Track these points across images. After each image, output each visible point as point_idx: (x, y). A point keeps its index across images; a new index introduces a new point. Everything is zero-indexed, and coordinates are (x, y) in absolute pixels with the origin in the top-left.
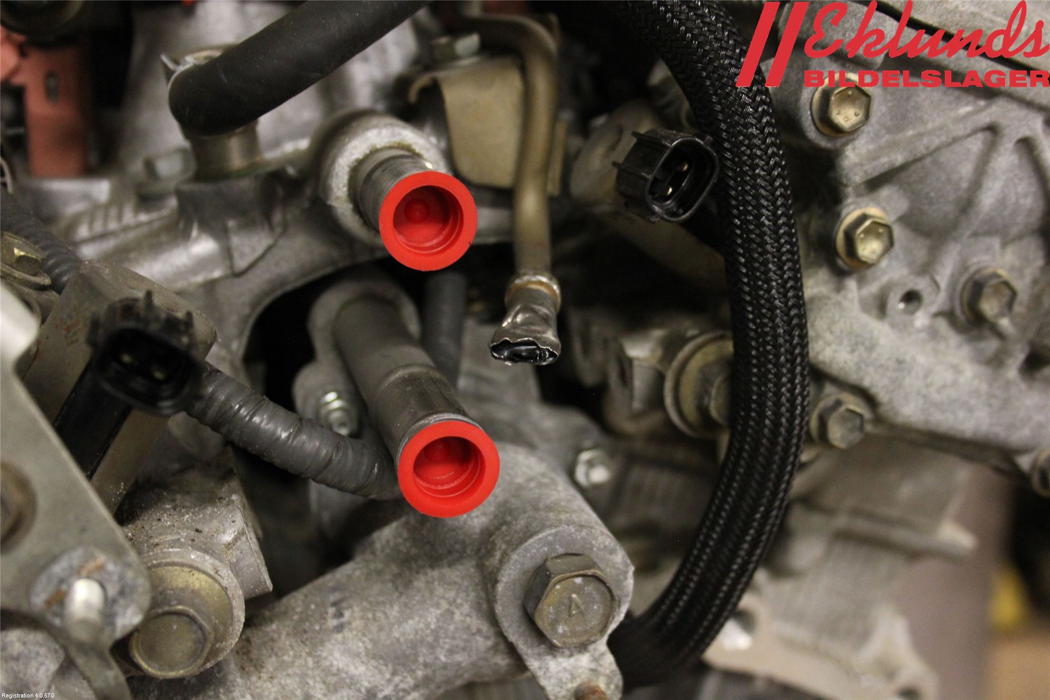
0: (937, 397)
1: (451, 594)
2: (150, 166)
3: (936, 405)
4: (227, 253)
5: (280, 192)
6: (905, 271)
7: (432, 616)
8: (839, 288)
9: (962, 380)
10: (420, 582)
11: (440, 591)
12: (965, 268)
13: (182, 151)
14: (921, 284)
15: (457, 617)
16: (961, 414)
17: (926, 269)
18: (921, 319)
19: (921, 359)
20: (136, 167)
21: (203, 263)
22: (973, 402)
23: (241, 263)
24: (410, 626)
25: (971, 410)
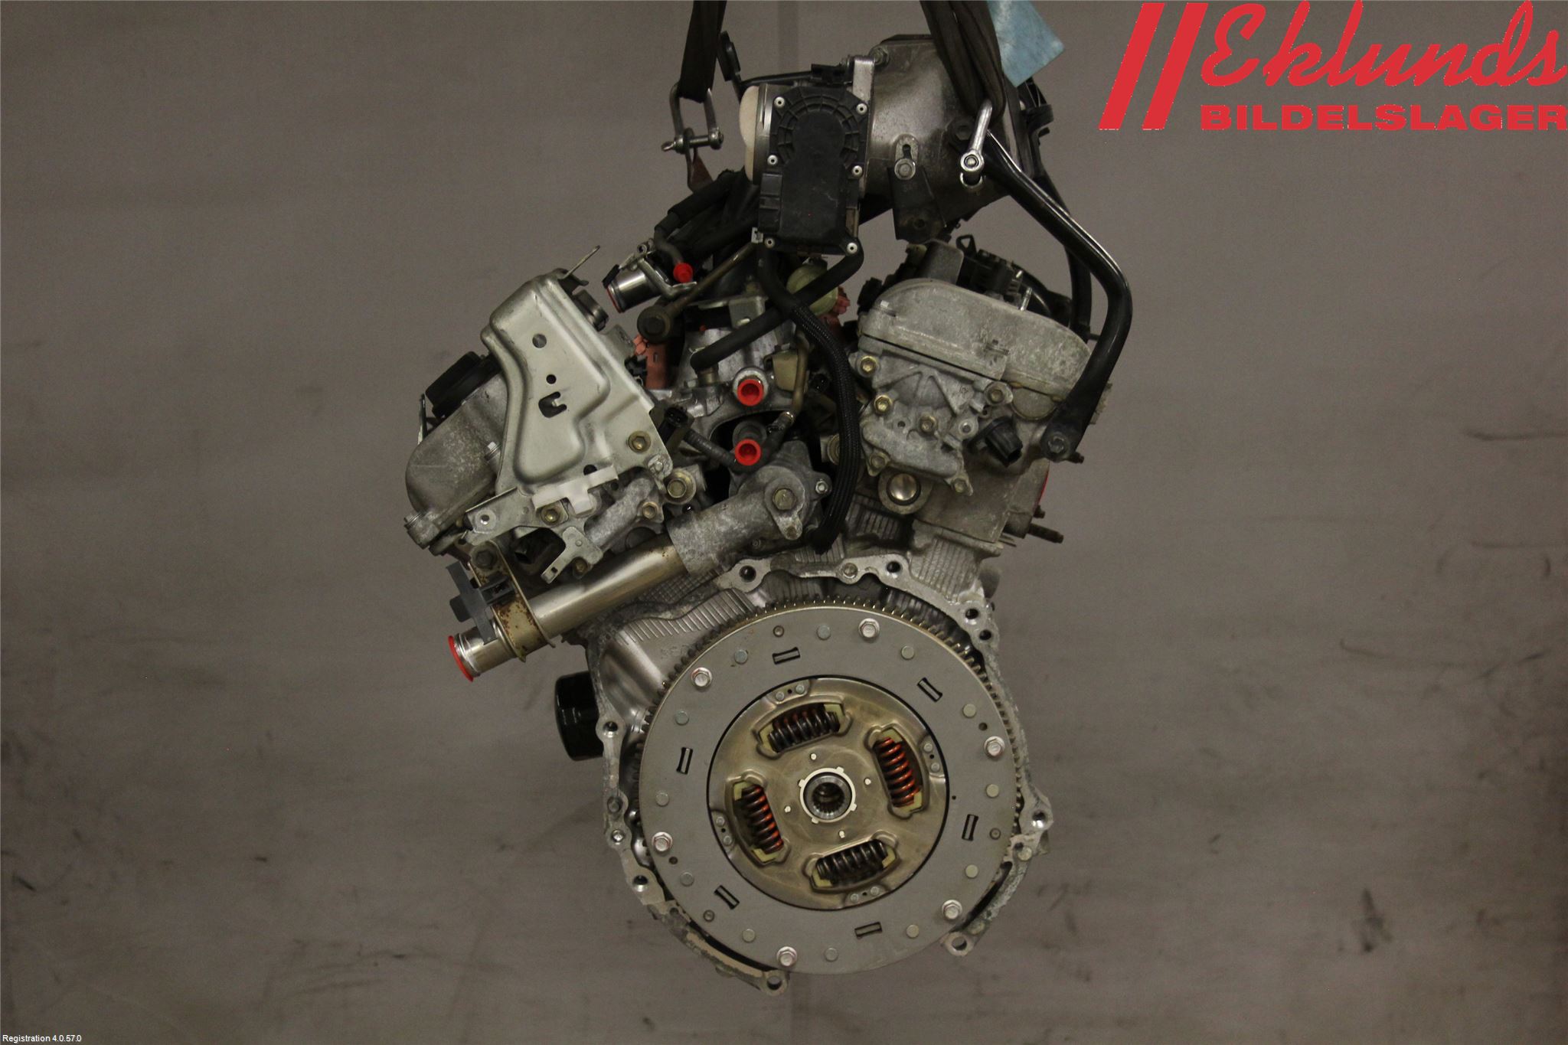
0: (909, 455)
1: (756, 501)
2: (686, 384)
3: (910, 457)
4: (706, 409)
5: (723, 391)
6: (901, 416)
7: (750, 507)
8: (878, 420)
9: (918, 450)
10: (748, 498)
11: (753, 500)
12: (920, 415)
13: (695, 379)
14: (904, 420)
15: (758, 507)
16: (918, 461)
17: (906, 415)
18: (905, 431)
19: (903, 442)
20: (682, 385)
21: (699, 411)
22: (922, 457)
23: (710, 412)
24: (744, 509)
25: (921, 460)
